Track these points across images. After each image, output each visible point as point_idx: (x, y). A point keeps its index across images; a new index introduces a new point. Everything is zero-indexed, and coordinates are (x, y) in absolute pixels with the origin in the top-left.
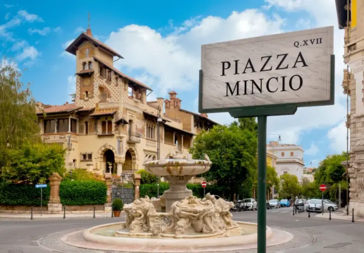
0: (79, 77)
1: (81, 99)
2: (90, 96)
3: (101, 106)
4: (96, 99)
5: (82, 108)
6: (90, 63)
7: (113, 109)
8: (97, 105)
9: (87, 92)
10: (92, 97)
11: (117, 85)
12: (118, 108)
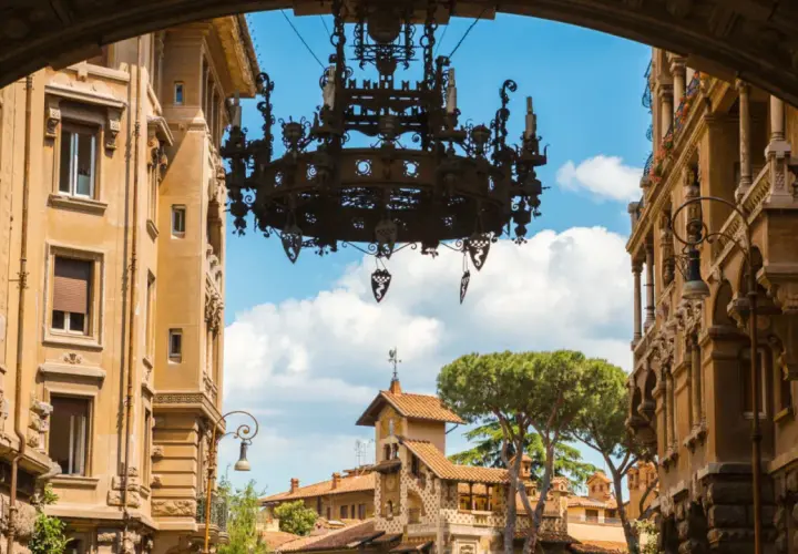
0: (379, 474)
1: (382, 516)
2: (395, 511)
3: (412, 531)
4: (403, 519)
5: (383, 533)
6: (395, 445)
7: (428, 537)
8: (405, 528)
9: (390, 502)
10: (399, 514)
11: (433, 492)
12: (434, 536)
